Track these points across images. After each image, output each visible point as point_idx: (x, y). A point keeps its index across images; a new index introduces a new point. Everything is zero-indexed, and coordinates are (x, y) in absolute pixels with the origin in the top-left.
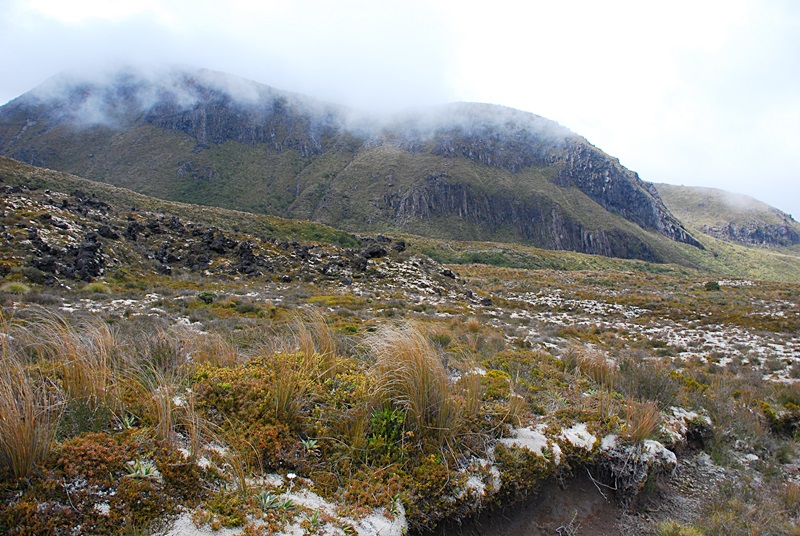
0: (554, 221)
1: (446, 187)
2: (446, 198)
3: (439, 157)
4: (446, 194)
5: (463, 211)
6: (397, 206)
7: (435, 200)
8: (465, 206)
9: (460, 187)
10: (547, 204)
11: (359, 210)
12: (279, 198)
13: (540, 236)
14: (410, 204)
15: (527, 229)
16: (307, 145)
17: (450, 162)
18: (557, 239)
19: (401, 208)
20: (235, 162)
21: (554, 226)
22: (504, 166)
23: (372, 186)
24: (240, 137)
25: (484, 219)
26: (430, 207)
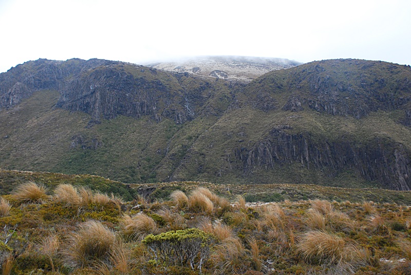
0: (397, 160)
1: (288, 137)
2: (288, 148)
3: (287, 112)
4: (288, 144)
5: (304, 159)
6: (245, 159)
7: (279, 150)
8: (307, 153)
9: (301, 137)
10: (389, 144)
11: (211, 165)
12: (149, 160)
13: (384, 176)
14: (256, 156)
15: (370, 171)
16: (181, 113)
17: (295, 115)
18: (401, 178)
19: (249, 160)
20: (119, 133)
21: (397, 166)
22: (349, 113)
23: (226, 143)
24: (129, 112)
25: (326, 164)
26: (274, 157)
